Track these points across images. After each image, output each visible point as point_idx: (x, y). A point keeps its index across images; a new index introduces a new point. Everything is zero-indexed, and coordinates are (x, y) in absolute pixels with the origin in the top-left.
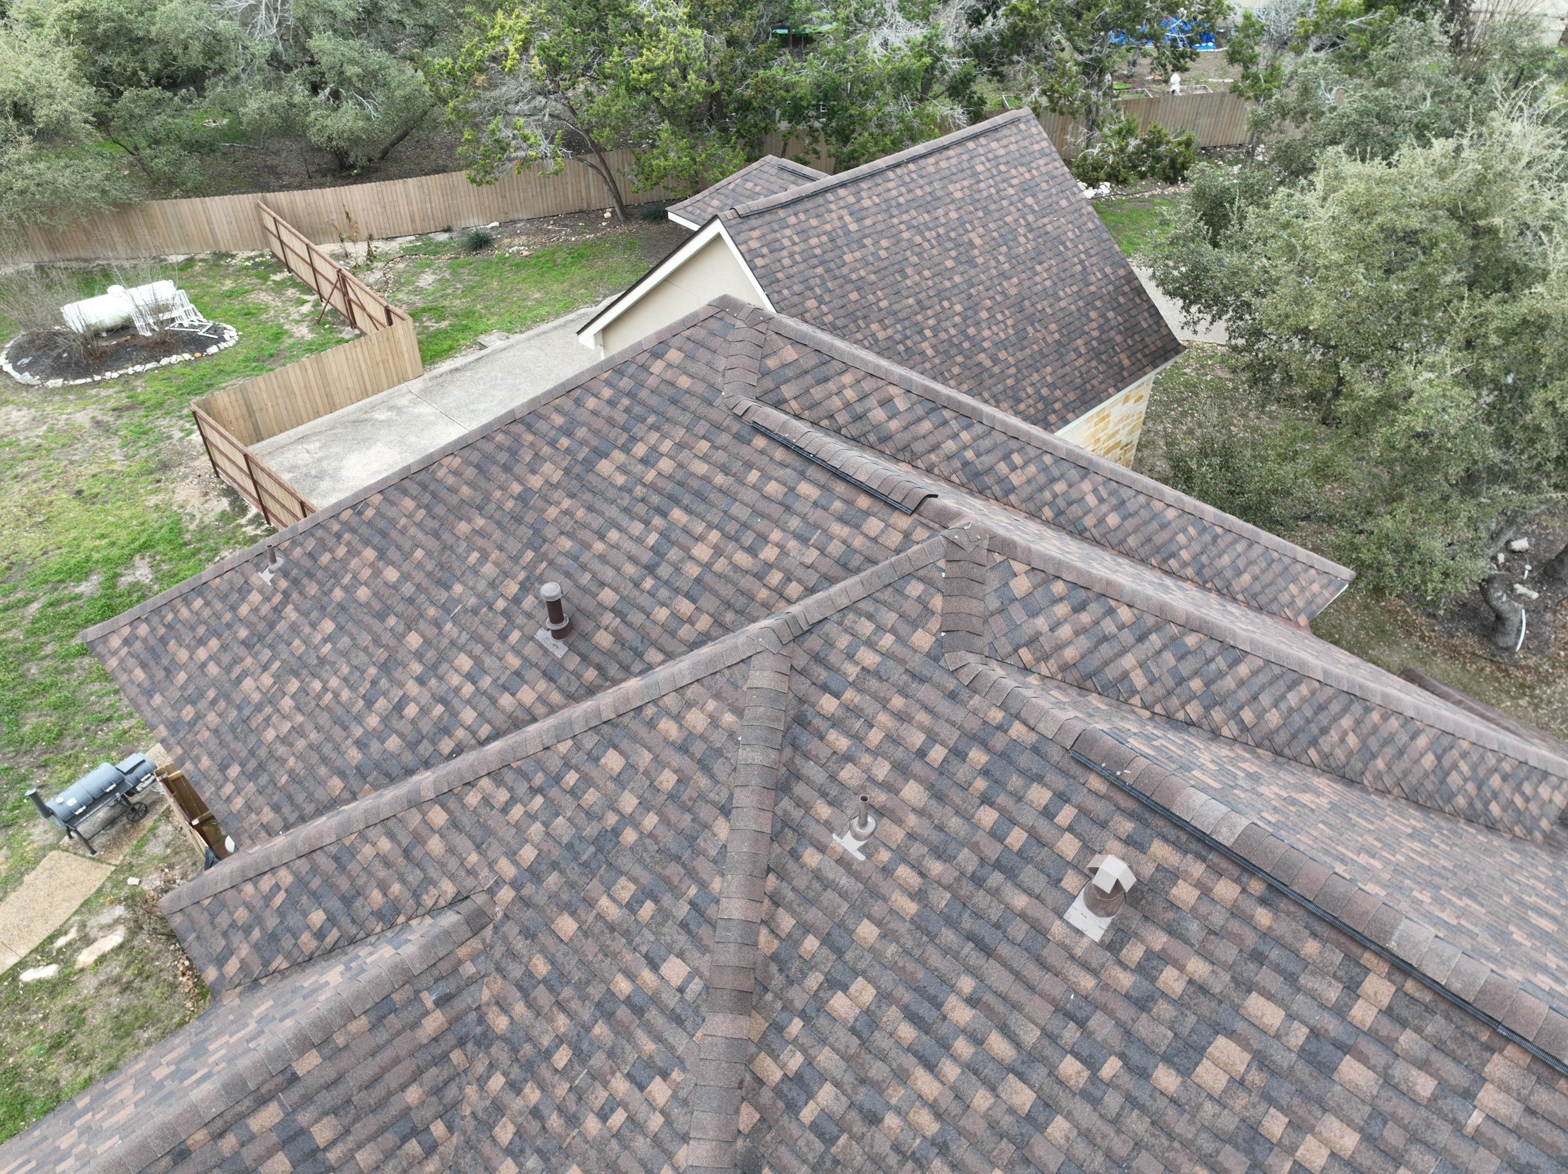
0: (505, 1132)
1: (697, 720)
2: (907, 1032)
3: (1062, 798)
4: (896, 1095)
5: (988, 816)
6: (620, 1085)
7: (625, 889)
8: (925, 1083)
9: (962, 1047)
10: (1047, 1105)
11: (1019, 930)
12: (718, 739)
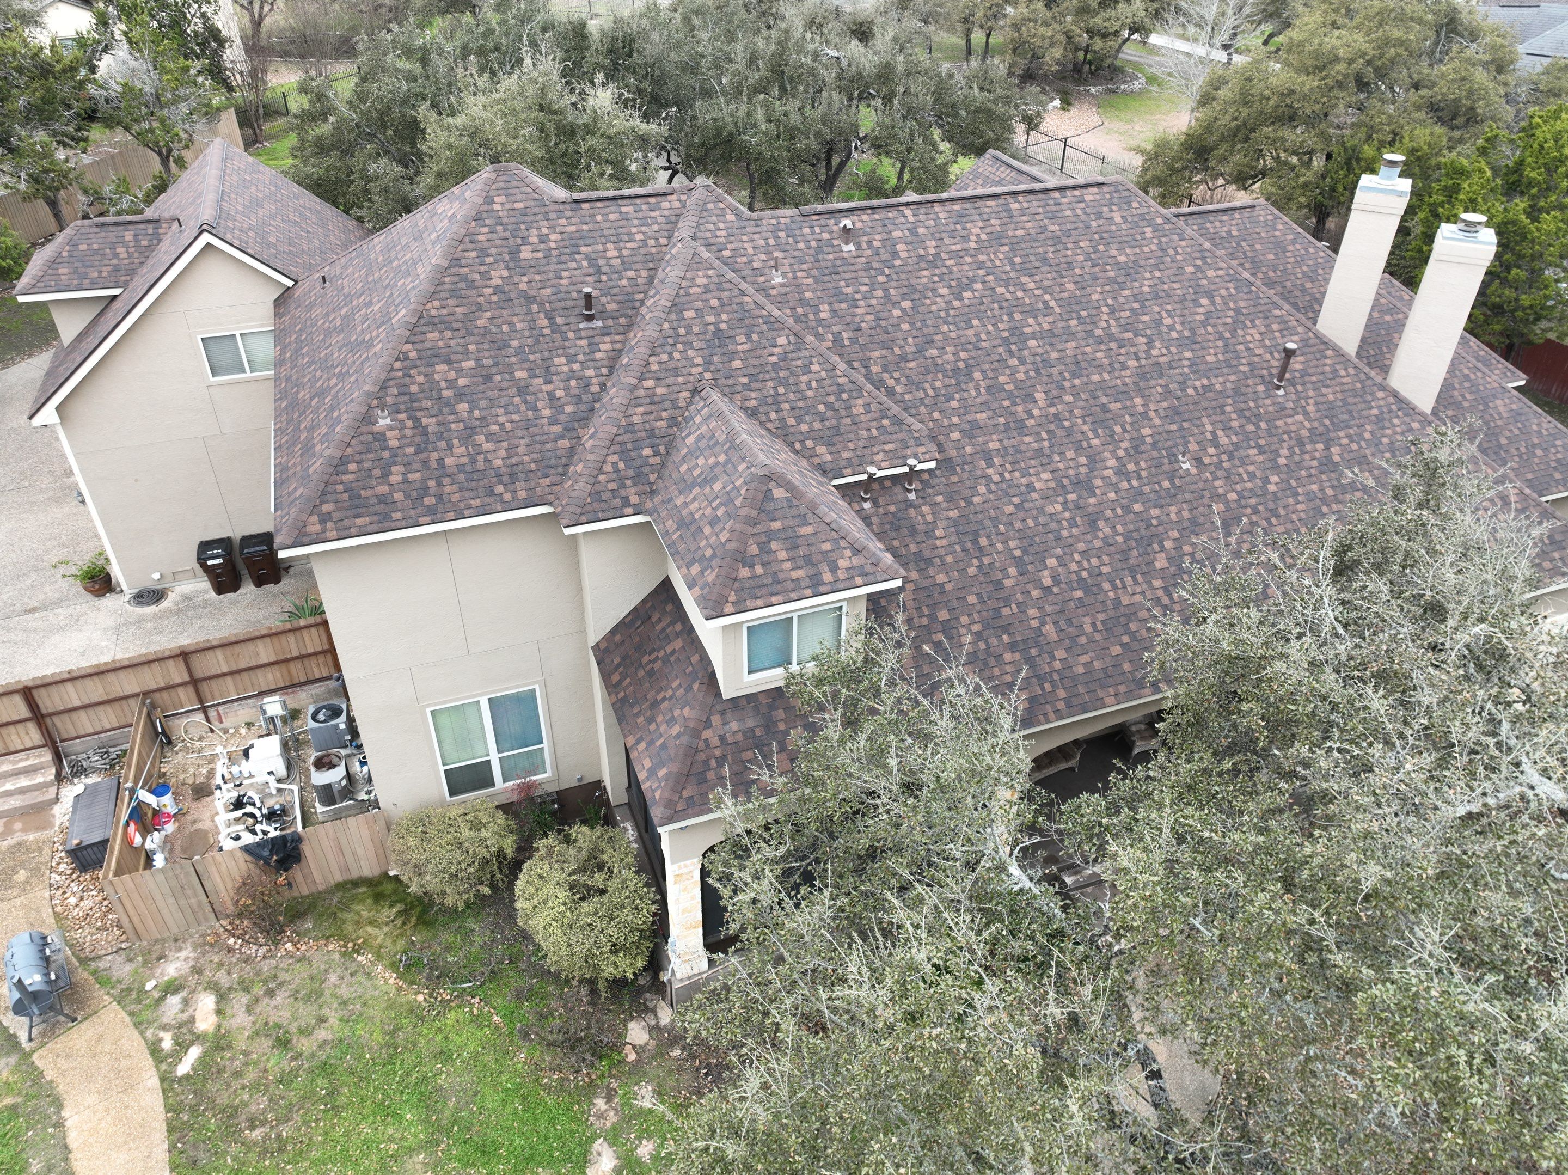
0: (791, 421)
1: (701, 281)
2: (844, 305)
3: (812, 227)
4: (857, 320)
5: (801, 245)
6: (804, 378)
7: (742, 339)
8: (859, 311)
9: (857, 296)
10: (886, 290)
11: (839, 262)
12: (716, 280)
